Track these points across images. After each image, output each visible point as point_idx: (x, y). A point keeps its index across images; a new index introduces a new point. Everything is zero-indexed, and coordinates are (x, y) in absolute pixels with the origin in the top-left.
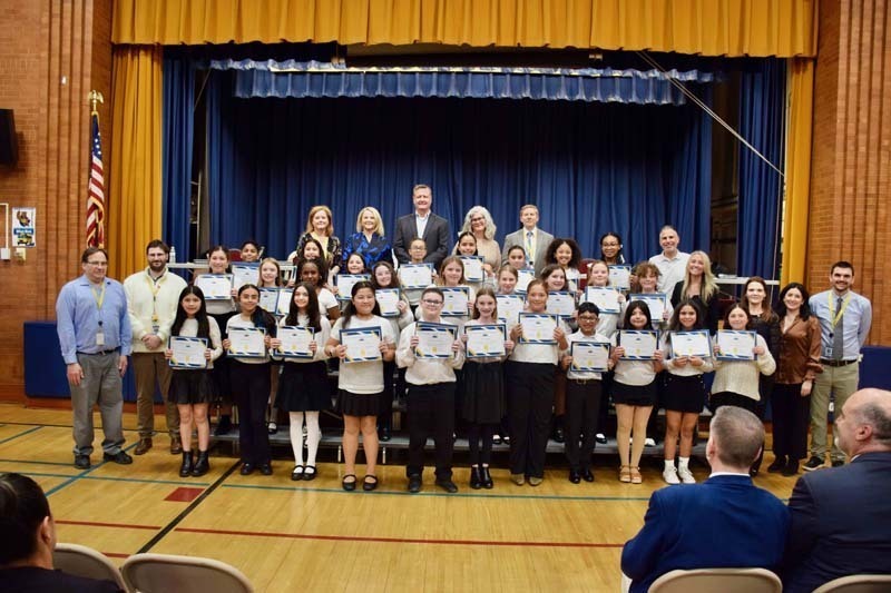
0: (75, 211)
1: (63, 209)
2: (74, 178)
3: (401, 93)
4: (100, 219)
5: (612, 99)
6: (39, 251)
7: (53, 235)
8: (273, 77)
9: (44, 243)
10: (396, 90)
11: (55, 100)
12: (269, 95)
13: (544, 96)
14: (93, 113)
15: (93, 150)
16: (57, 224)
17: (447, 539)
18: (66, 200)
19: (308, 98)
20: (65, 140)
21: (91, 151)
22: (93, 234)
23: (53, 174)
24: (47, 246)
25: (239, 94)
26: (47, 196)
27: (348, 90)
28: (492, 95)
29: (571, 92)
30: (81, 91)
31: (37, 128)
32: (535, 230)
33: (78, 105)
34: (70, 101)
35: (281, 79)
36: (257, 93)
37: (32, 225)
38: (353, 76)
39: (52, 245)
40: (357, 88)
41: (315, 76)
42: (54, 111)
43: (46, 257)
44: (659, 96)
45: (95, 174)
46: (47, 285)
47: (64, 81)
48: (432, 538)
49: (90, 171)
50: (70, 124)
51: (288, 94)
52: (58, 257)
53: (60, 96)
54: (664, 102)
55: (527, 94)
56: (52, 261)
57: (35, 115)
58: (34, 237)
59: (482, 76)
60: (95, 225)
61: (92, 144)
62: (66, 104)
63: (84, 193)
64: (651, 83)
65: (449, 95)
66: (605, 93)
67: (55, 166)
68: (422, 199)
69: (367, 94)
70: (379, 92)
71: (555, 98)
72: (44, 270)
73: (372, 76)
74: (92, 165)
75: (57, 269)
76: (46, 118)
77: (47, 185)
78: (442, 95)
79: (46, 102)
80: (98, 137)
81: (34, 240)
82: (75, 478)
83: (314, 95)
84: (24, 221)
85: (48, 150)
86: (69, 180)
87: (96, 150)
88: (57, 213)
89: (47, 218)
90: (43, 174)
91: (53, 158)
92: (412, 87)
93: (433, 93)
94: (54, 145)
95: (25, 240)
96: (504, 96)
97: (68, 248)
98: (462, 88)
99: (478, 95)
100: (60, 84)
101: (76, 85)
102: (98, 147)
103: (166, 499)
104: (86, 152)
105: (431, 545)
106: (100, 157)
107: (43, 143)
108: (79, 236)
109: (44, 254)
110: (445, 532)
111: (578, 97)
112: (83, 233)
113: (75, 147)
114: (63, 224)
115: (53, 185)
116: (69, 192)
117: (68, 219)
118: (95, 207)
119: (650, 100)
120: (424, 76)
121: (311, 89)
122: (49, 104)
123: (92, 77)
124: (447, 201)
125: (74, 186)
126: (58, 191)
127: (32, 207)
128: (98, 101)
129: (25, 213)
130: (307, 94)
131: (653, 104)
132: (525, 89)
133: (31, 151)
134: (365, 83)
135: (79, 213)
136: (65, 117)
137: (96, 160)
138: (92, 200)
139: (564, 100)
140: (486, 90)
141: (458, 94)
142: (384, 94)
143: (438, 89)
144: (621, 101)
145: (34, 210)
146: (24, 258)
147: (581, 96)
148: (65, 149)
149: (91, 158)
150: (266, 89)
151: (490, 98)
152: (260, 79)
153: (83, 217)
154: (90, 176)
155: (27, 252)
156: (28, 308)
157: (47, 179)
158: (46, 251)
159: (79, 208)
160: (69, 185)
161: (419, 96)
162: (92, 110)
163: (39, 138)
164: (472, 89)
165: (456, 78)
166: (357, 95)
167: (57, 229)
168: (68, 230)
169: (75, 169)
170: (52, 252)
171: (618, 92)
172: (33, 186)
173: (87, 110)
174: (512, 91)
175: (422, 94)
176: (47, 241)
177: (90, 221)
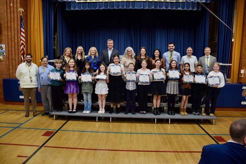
0: (17, 45)
1: (13, 44)
2: (16, 35)
3: (115, 8)
4: (24, 48)
5: (179, 9)
6: (6, 58)
7: (10, 52)
8: (77, 4)
9: (8, 55)
10: (114, 7)
11: (9, 11)
12: (76, 9)
13: (158, 8)
14: (21, 15)
15: (21, 26)
16: (11, 49)
17: (131, 150)
18: (14, 42)
19: (87, 10)
20: (12, 23)
21: (21, 27)
22: (22, 52)
23: (10, 34)
24: (9, 56)
25: (67, 9)
26: (8, 41)
27: (99, 7)
28: (142, 8)
29: (166, 7)
30: (17, 8)
31: (4, 20)
32: (209, 56)
33: (16, 12)
34: (14, 11)
35: (79, 4)
36: (72, 9)
37: (4, 50)
38: (100, 3)
39: (10, 56)
40: (102, 6)
41: (90, 3)
42: (9, 14)
43: (9, 59)
44: (193, 8)
45: (22, 34)
46: (9, 68)
47: (11, 5)
48: (126, 149)
49: (21, 33)
50: (14, 18)
51: (82, 9)
52: (12, 59)
53: (10, 10)
54: (195, 10)
55: (153, 8)
56: (10, 60)
57: (3, 16)
58: (5, 53)
59: (139, 2)
60: (23, 49)
61: (21, 24)
62: (12, 12)
63: (19, 39)
64: (191, 4)
65: (129, 8)
66: (177, 7)
67: (10, 31)
68: (110, 44)
69: (105, 8)
70: (108, 8)
71: (161, 9)
72: (8, 63)
73: (106, 3)
74: (21, 31)
75: (12, 63)
76: (6, 17)
77: (8, 37)
78: (127, 8)
79: (6, 11)
80: (23, 22)
81: (5, 54)
82: (15, 128)
83: (89, 9)
84: (1, 48)
85: (7, 26)
86: (14, 36)
87: (22, 26)
88: (11, 46)
89: (8, 48)
90: (7, 34)
91: (9, 29)
92: (118, 6)
93: (125, 8)
94: (9, 25)
95: (2, 54)
96: (146, 8)
97: (15, 56)
98: (134, 7)
99: (138, 8)
100: (10, 6)
101: (15, 6)
102: (23, 25)
103: (43, 135)
104: (19, 27)
105: (126, 152)
106: (23, 28)
107: (6, 24)
108: (18, 53)
109: (8, 58)
110: (130, 147)
111: (168, 8)
112: (20, 51)
113: (16, 25)
114: (13, 49)
115: (10, 37)
116: (14, 39)
117: (15, 47)
118: (22, 44)
119: (190, 9)
120: (122, 2)
121: (88, 7)
122: (7, 12)
123: (20, 3)
124: (129, 41)
125: (16, 37)
126: (11, 39)
127: (3, 44)
128: (22, 11)
129: (2, 46)
130: (87, 9)
131: (191, 10)
132: (153, 6)
133: (2, 27)
134: (104, 5)
135: (18, 46)
136: (12, 16)
137: (22, 29)
138: (22, 42)
139: (164, 9)
140: (141, 7)
141: (132, 8)
142: (110, 8)
143: (126, 7)
144: (181, 9)
145: (4, 45)
146: (2, 59)
147: (169, 8)
148: (13, 26)
149: (21, 29)
150: (75, 7)
151: (142, 9)
152: (73, 5)
153: (19, 47)
154: (21, 34)
155: (3, 58)
156: (4, 75)
157: (8, 35)
158: (9, 58)
159: (18, 44)
160: (14, 37)
161: (121, 9)
162: (20, 14)
163: (5, 23)
164: (137, 6)
165: (132, 3)
166: (102, 9)
167: (12, 51)
168: (15, 51)
169: (16, 32)
170: (10, 57)
171: (181, 6)
172: (4, 38)
173: (19, 14)
174: (149, 7)
175: (121, 8)
176: (9, 54)
177: (21, 48)
